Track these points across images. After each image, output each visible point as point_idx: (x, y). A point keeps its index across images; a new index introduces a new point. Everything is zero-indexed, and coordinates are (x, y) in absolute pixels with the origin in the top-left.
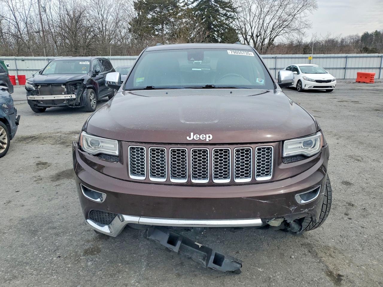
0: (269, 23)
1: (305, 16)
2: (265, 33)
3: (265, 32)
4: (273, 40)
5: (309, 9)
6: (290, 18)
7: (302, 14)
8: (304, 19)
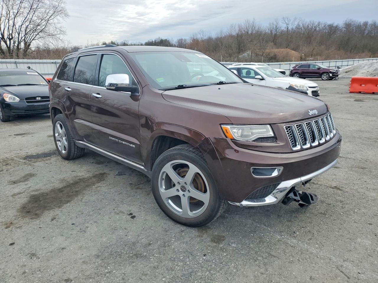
0: (21, 26)
1: (59, 23)
2: (19, 36)
3: (19, 34)
4: (29, 45)
5: (61, 16)
6: (44, 23)
7: (55, 21)
8: (58, 26)
